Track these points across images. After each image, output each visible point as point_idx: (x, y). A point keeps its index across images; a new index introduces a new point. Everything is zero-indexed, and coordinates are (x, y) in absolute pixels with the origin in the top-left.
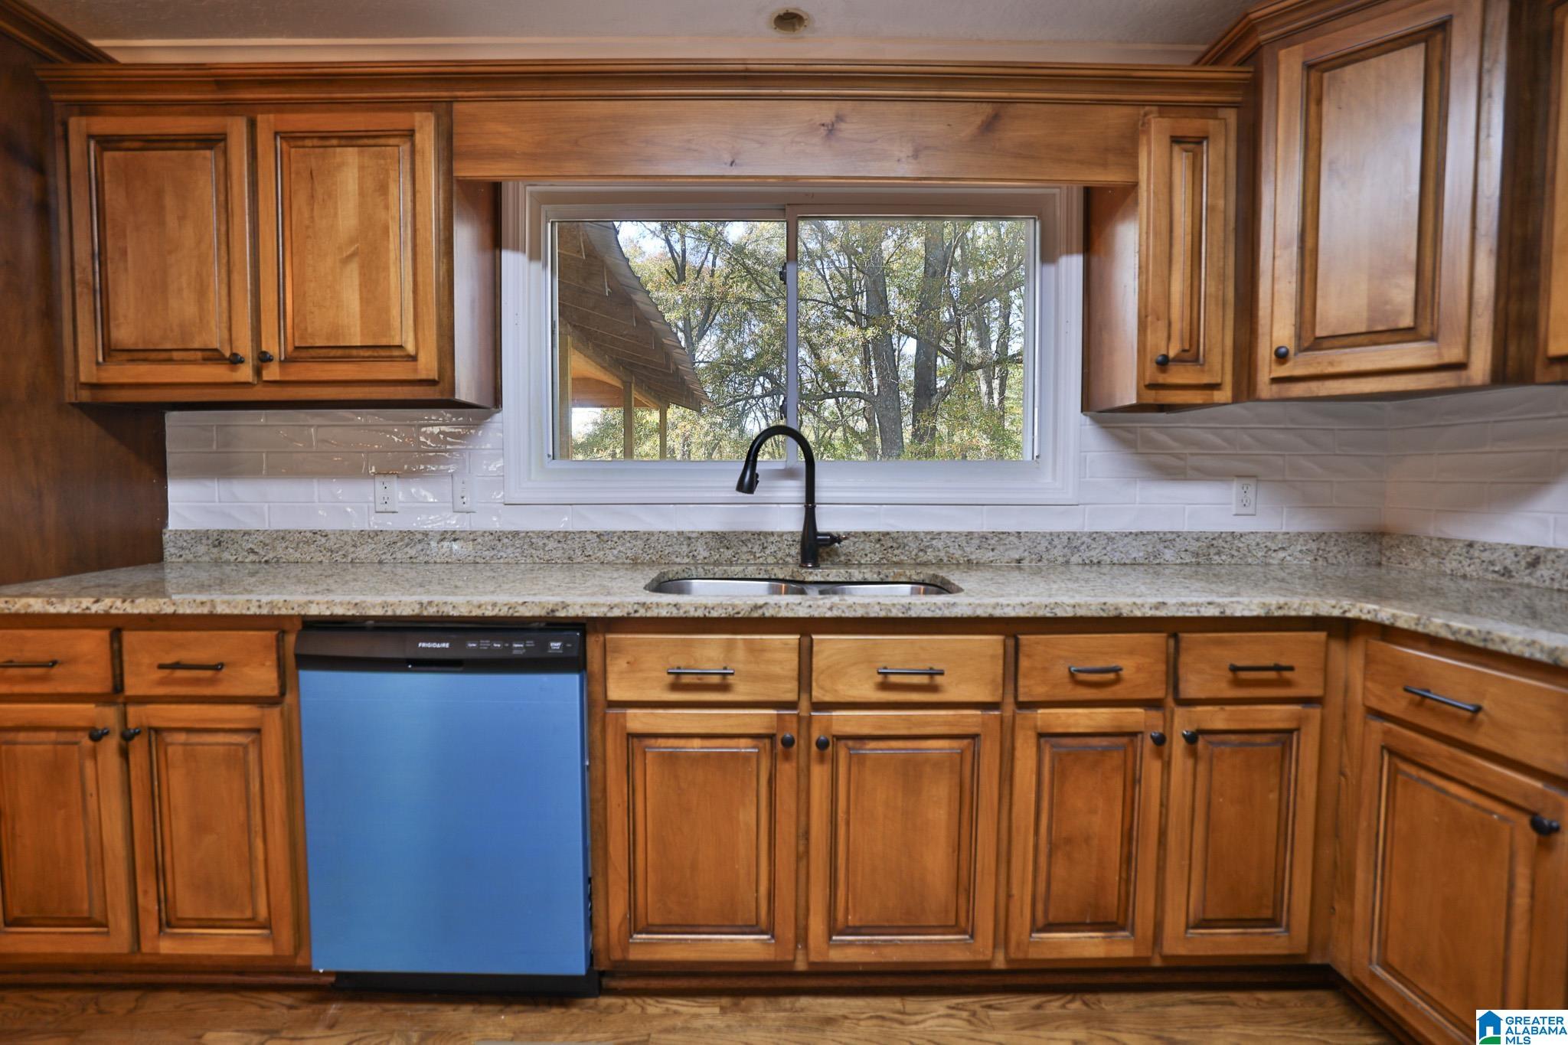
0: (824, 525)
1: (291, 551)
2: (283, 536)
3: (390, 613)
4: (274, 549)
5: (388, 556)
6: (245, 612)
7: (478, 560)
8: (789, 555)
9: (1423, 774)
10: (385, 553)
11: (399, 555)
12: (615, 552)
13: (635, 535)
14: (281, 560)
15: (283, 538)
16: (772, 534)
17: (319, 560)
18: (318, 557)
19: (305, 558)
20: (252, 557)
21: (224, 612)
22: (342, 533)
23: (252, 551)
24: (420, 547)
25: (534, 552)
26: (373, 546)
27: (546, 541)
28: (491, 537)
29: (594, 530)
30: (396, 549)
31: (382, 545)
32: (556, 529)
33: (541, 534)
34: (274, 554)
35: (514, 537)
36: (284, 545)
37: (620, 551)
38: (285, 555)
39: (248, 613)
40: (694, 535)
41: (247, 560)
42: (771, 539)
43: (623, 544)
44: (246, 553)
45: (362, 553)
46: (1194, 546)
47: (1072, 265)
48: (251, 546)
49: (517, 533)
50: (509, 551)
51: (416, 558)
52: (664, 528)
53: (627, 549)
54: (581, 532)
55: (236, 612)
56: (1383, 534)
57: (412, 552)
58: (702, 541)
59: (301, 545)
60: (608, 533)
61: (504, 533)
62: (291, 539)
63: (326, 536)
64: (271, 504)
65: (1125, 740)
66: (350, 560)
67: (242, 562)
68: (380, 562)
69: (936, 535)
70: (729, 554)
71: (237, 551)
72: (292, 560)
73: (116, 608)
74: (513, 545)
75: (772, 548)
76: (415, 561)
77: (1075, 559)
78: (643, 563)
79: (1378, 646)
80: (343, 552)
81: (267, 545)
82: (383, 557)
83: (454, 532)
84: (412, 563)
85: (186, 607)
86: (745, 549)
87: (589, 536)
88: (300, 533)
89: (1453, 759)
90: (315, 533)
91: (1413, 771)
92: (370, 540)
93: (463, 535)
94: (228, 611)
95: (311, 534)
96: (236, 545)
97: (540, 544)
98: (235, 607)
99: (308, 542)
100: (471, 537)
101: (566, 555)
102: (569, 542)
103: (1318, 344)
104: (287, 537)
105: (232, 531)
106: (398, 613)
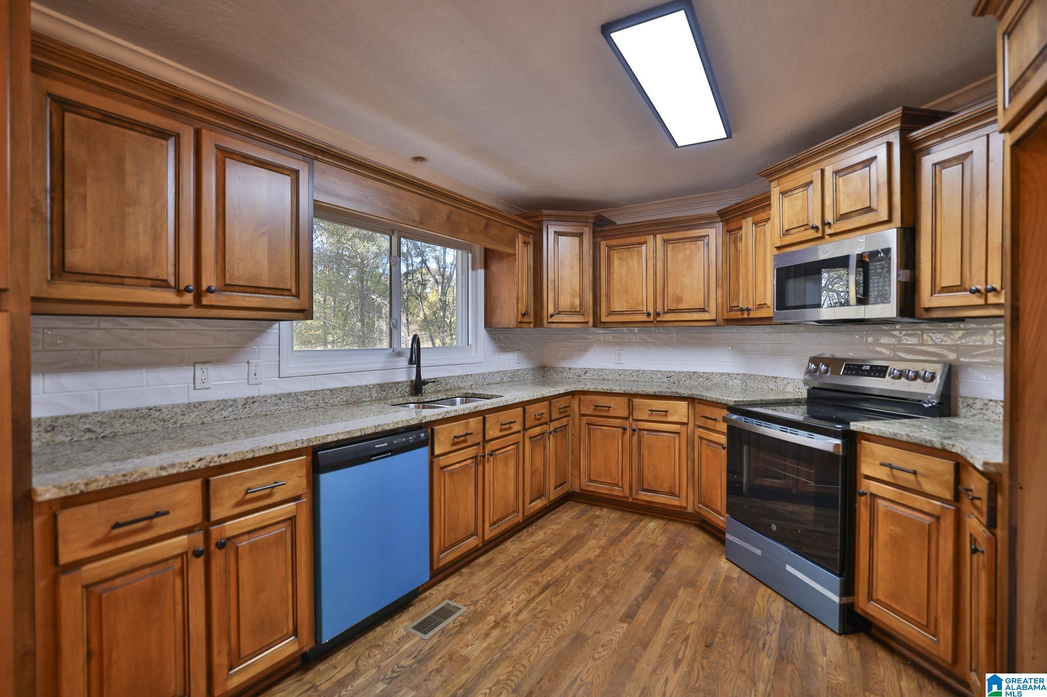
0: (424, 376)
1: (128, 425)
2: (120, 414)
3: (363, 434)
4: (112, 426)
5: (209, 419)
6: (295, 448)
7: (268, 413)
8: (406, 392)
9: (597, 427)
10: (206, 417)
11: (216, 417)
12: (338, 399)
13: (347, 388)
14: (118, 434)
15: (120, 417)
16: (400, 382)
17: (154, 428)
18: (153, 426)
19: (141, 429)
20: (88, 435)
21: (283, 450)
22: (174, 406)
23: (89, 430)
24: (231, 409)
25: (299, 404)
26: (198, 413)
27: (305, 397)
28: (275, 398)
29: (329, 388)
30: (214, 413)
31: (204, 411)
32: (309, 389)
33: (302, 393)
34: (112, 430)
35: (288, 396)
36: (121, 421)
37: (341, 398)
38: (122, 429)
39: (297, 448)
40: (371, 386)
41: (83, 439)
42: (400, 385)
43: (342, 394)
44: (83, 433)
45: (188, 419)
46: (510, 375)
47: (481, 272)
48: (88, 426)
49: (290, 394)
50: (286, 405)
51: (228, 417)
52: (359, 384)
53: (343, 397)
54: (322, 390)
55: (290, 448)
56: (544, 367)
57: (225, 413)
58: (374, 389)
59: (138, 419)
60: (335, 389)
61: (282, 394)
62: (129, 416)
63: (160, 410)
64: (100, 391)
65: (542, 436)
66: (179, 425)
67: (78, 441)
68: (203, 423)
69: (449, 378)
70: (384, 394)
71: (72, 432)
72: (129, 432)
73: (214, 462)
74: (287, 402)
75: (400, 389)
76: (227, 419)
77: (485, 383)
78: (351, 403)
79: (583, 397)
80: (174, 420)
81: (105, 423)
82: (205, 419)
83: (253, 397)
84: (226, 420)
85: (261, 451)
86: (390, 391)
87: (326, 392)
88: (137, 410)
89: (604, 421)
90: (150, 409)
91: (594, 427)
92: (195, 409)
93: (259, 398)
94: (285, 449)
95: (147, 410)
96: (71, 428)
97: (302, 399)
98: (289, 446)
99: (144, 416)
100: (264, 399)
101: (315, 404)
102: (317, 396)
103: (559, 313)
104: (125, 415)
105: (68, 416)
106: (366, 433)
